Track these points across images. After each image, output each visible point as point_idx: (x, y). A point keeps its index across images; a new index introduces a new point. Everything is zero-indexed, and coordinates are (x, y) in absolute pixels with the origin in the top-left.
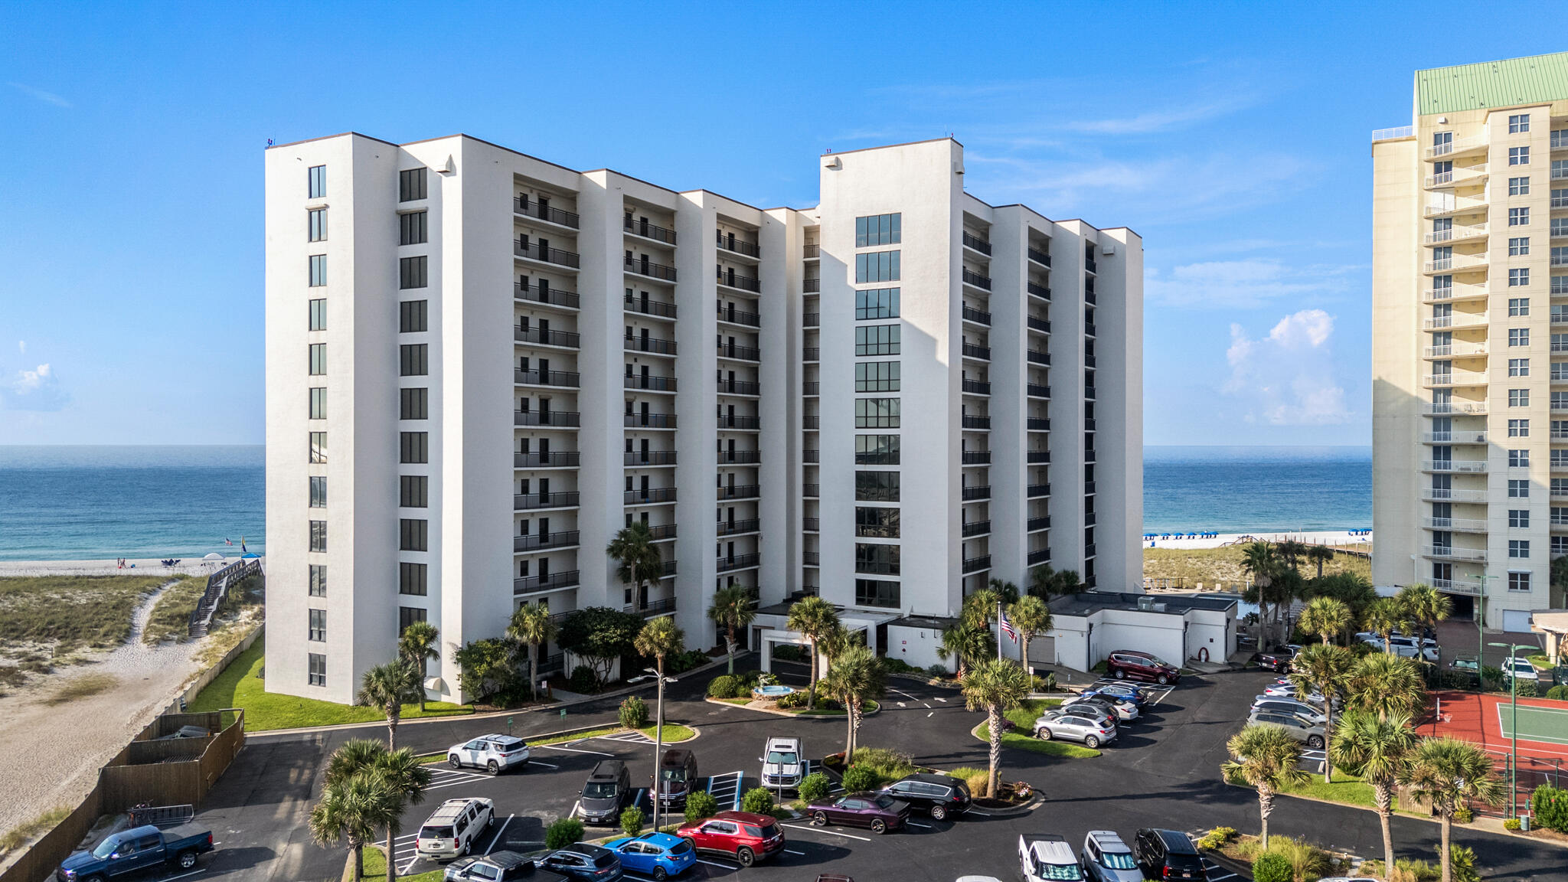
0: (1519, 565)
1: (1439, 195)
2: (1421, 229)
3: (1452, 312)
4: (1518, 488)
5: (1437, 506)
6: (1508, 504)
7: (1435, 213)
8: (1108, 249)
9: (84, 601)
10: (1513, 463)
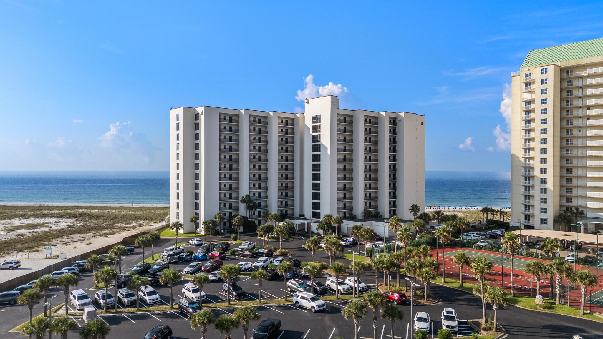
0: (544, 216)
1: (526, 94)
2: (521, 105)
3: (531, 132)
4: (544, 191)
5: (526, 196)
6: (540, 196)
7: (525, 100)
8: (399, 119)
9: (158, 213)
10: (542, 182)
